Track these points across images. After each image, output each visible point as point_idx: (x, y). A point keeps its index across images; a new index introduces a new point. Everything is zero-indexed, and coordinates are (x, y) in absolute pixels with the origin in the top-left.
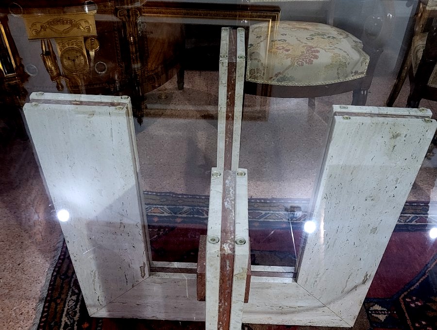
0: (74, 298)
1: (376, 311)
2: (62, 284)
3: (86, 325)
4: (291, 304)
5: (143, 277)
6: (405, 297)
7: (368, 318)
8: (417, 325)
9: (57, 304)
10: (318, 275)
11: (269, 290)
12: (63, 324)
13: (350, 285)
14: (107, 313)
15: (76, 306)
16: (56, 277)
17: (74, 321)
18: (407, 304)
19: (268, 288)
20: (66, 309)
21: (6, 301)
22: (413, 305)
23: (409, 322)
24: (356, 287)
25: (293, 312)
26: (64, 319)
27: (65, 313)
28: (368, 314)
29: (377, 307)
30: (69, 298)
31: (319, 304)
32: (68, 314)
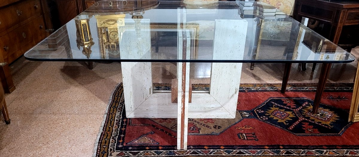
0: (120, 113)
1: (244, 114)
2: (114, 109)
3: (125, 120)
4: (209, 106)
5: (150, 94)
6: (257, 110)
7: (241, 116)
8: (261, 117)
9: (112, 115)
10: (218, 90)
11: (200, 99)
12: (116, 120)
13: (231, 95)
14: (134, 115)
15: (120, 115)
16: (111, 108)
17: (120, 119)
18: (257, 112)
19: (199, 98)
20: (116, 116)
21: (91, 115)
22: (260, 112)
23: (258, 117)
24: (233, 95)
25: (210, 111)
26: (116, 119)
27: (116, 117)
28: (241, 115)
29: (245, 113)
30: (117, 113)
31: (220, 106)
32: (117, 117)
